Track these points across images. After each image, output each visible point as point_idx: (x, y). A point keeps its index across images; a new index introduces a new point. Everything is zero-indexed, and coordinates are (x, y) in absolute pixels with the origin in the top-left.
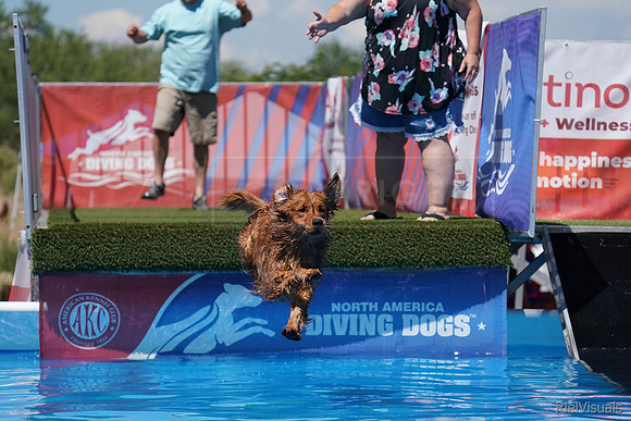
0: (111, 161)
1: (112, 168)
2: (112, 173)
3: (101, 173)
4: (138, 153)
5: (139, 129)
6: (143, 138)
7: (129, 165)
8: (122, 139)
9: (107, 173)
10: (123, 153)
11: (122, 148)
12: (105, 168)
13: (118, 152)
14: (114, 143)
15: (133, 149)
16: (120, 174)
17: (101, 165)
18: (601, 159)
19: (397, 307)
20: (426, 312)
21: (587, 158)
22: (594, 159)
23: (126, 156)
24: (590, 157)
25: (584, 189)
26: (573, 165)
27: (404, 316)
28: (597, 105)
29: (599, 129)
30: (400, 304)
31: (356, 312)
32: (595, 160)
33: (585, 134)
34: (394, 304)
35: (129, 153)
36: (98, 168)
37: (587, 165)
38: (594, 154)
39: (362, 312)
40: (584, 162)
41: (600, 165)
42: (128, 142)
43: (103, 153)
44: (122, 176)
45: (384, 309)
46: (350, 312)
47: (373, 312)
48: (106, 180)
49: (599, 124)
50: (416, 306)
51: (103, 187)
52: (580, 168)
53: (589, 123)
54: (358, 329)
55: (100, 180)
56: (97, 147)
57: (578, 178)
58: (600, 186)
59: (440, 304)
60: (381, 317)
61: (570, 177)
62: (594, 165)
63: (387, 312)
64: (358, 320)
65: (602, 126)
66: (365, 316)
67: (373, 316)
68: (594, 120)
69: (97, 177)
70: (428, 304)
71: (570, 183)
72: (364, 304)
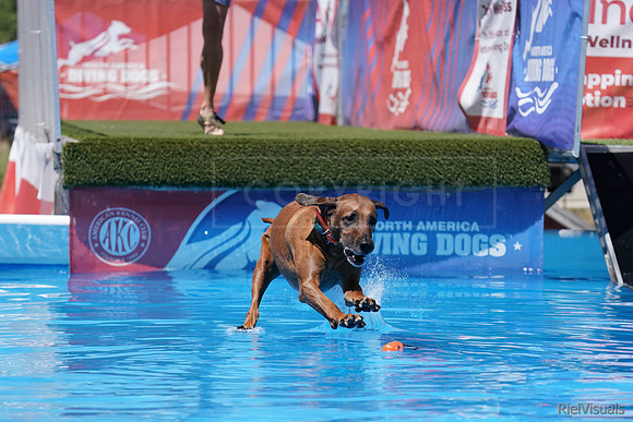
0: (94, 73)
1: (94, 80)
2: (95, 85)
3: (84, 84)
4: (121, 65)
5: (123, 40)
6: (126, 50)
7: (112, 77)
8: (106, 51)
9: (89, 85)
10: (106, 65)
11: (105, 59)
12: (88, 79)
13: (102, 64)
14: (97, 54)
15: (117, 61)
16: (102, 86)
17: (83, 77)
18: (625, 77)
19: (431, 226)
20: (461, 232)
21: (610, 76)
22: (618, 77)
23: (109, 69)
24: (614, 75)
25: (607, 108)
26: (596, 83)
27: (438, 235)
28: (623, 22)
29: (623, 46)
30: (435, 223)
31: (389, 231)
32: (618, 79)
33: (609, 52)
34: (428, 223)
35: (113, 65)
36: (80, 80)
37: (610, 83)
38: (618, 72)
39: (395, 231)
40: (608, 80)
41: (624, 84)
42: (111, 54)
43: (86, 65)
44: (105, 89)
45: (418, 228)
46: (384, 231)
47: (407, 231)
48: (88, 92)
49: (624, 41)
50: (451, 226)
51: (86, 100)
52: (604, 87)
53: (613, 41)
54: (392, 248)
55: (83, 91)
56: (79, 59)
57: (601, 96)
58: (623, 105)
59: (475, 224)
60: (415, 236)
61: (593, 95)
62: (618, 84)
63: (421, 231)
64: (392, 239)
65: (627, 44)
66: (399, 234)
67: (407, 236)
68: (618, 38)
69: (79, 89)
70: (463, 224)
71: (593, 102)
72: (398, 223)
